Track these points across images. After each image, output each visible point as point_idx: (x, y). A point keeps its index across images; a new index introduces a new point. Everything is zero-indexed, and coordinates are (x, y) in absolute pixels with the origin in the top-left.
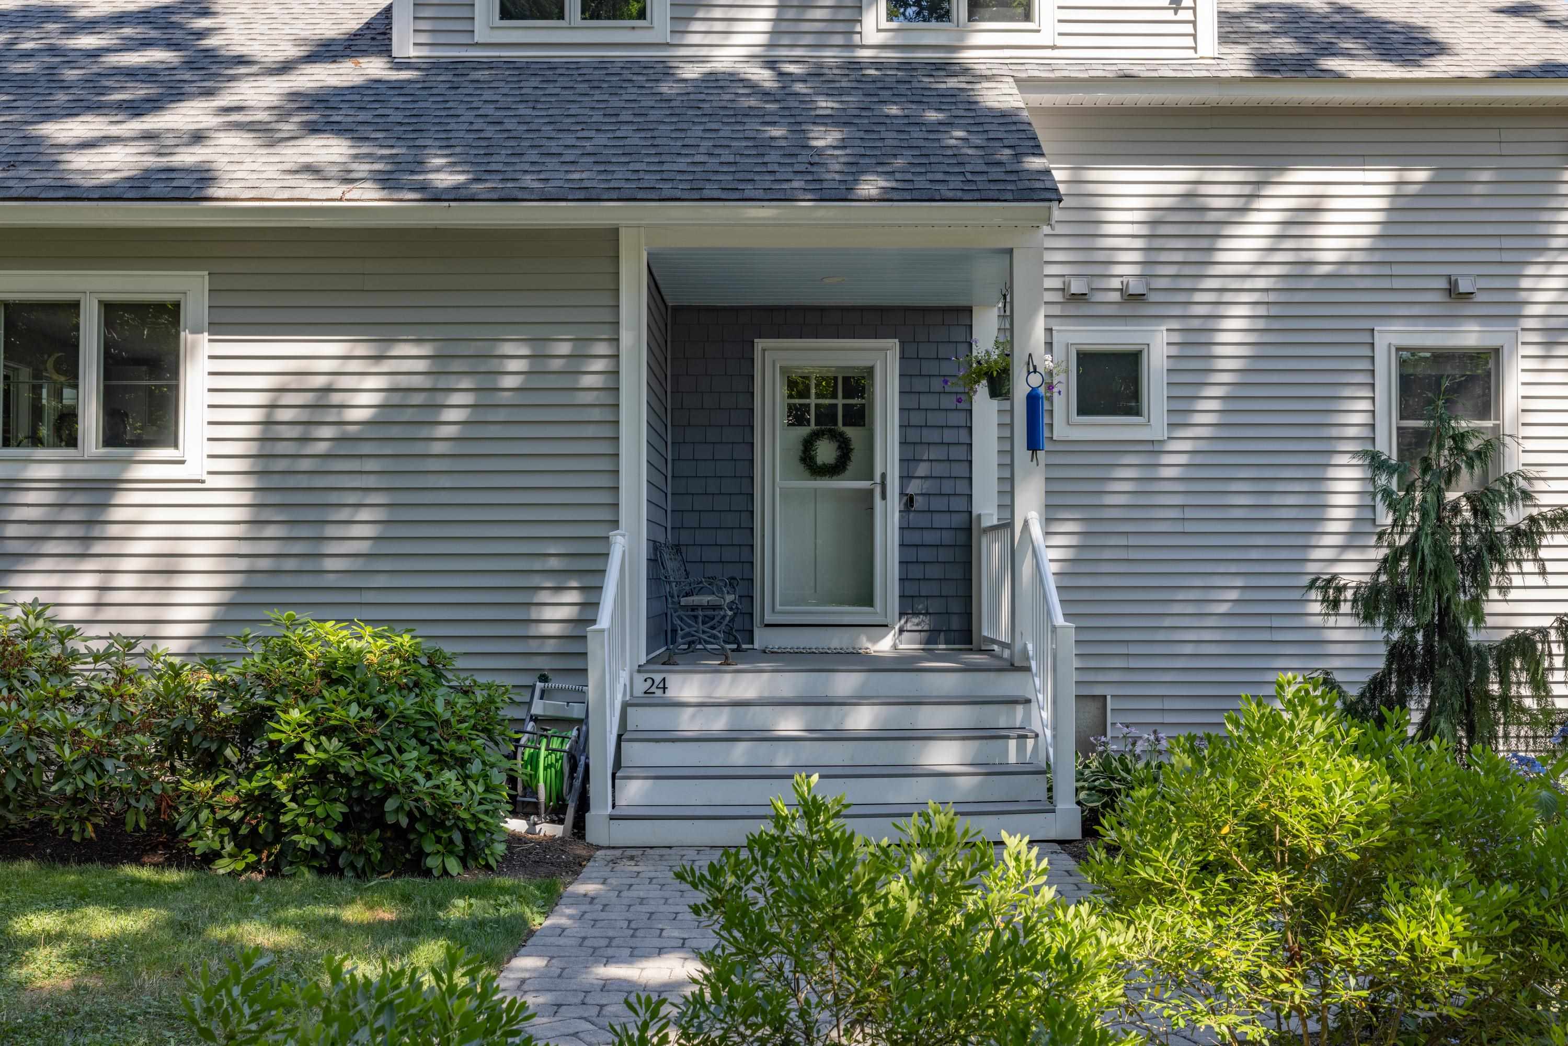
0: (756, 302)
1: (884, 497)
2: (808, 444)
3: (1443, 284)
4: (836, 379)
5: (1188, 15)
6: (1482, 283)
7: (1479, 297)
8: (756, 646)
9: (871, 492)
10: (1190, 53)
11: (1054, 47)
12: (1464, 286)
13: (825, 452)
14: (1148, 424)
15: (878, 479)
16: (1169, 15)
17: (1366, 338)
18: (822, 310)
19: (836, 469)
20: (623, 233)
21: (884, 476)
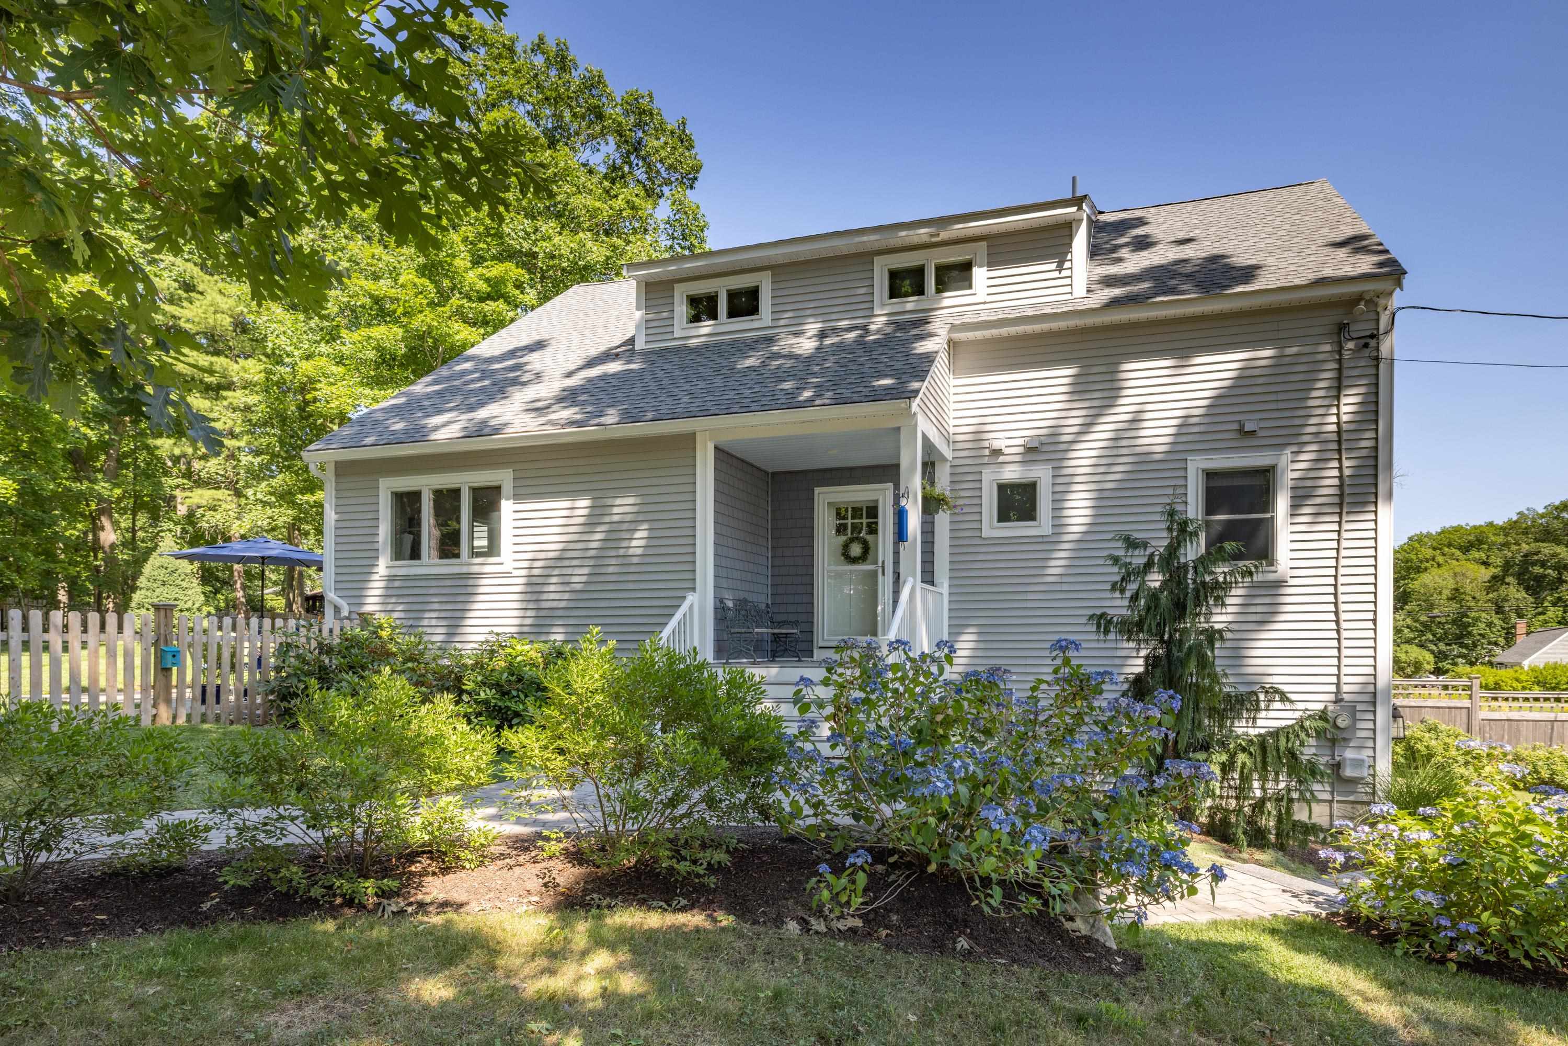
0: (816, 467)
1: (883, 574)
2: (846, 546)
3: (1235, 426)
4: (861, 509)
5: (1067, 273)
6: (1263, 424)
7: (1261, 433)
8: (815, 659)
9: (876, 572)
10: (1069, 297)
11: (985, 303)
12: (1248, 427)
13: (856, 550)
14: (1040, 526)
15: (880, 564)
16: (1056, 274)
17: (1182, 465)
18: (851, 469)
19: (863, 557)
20: (698, 435)
21: (883, 562)
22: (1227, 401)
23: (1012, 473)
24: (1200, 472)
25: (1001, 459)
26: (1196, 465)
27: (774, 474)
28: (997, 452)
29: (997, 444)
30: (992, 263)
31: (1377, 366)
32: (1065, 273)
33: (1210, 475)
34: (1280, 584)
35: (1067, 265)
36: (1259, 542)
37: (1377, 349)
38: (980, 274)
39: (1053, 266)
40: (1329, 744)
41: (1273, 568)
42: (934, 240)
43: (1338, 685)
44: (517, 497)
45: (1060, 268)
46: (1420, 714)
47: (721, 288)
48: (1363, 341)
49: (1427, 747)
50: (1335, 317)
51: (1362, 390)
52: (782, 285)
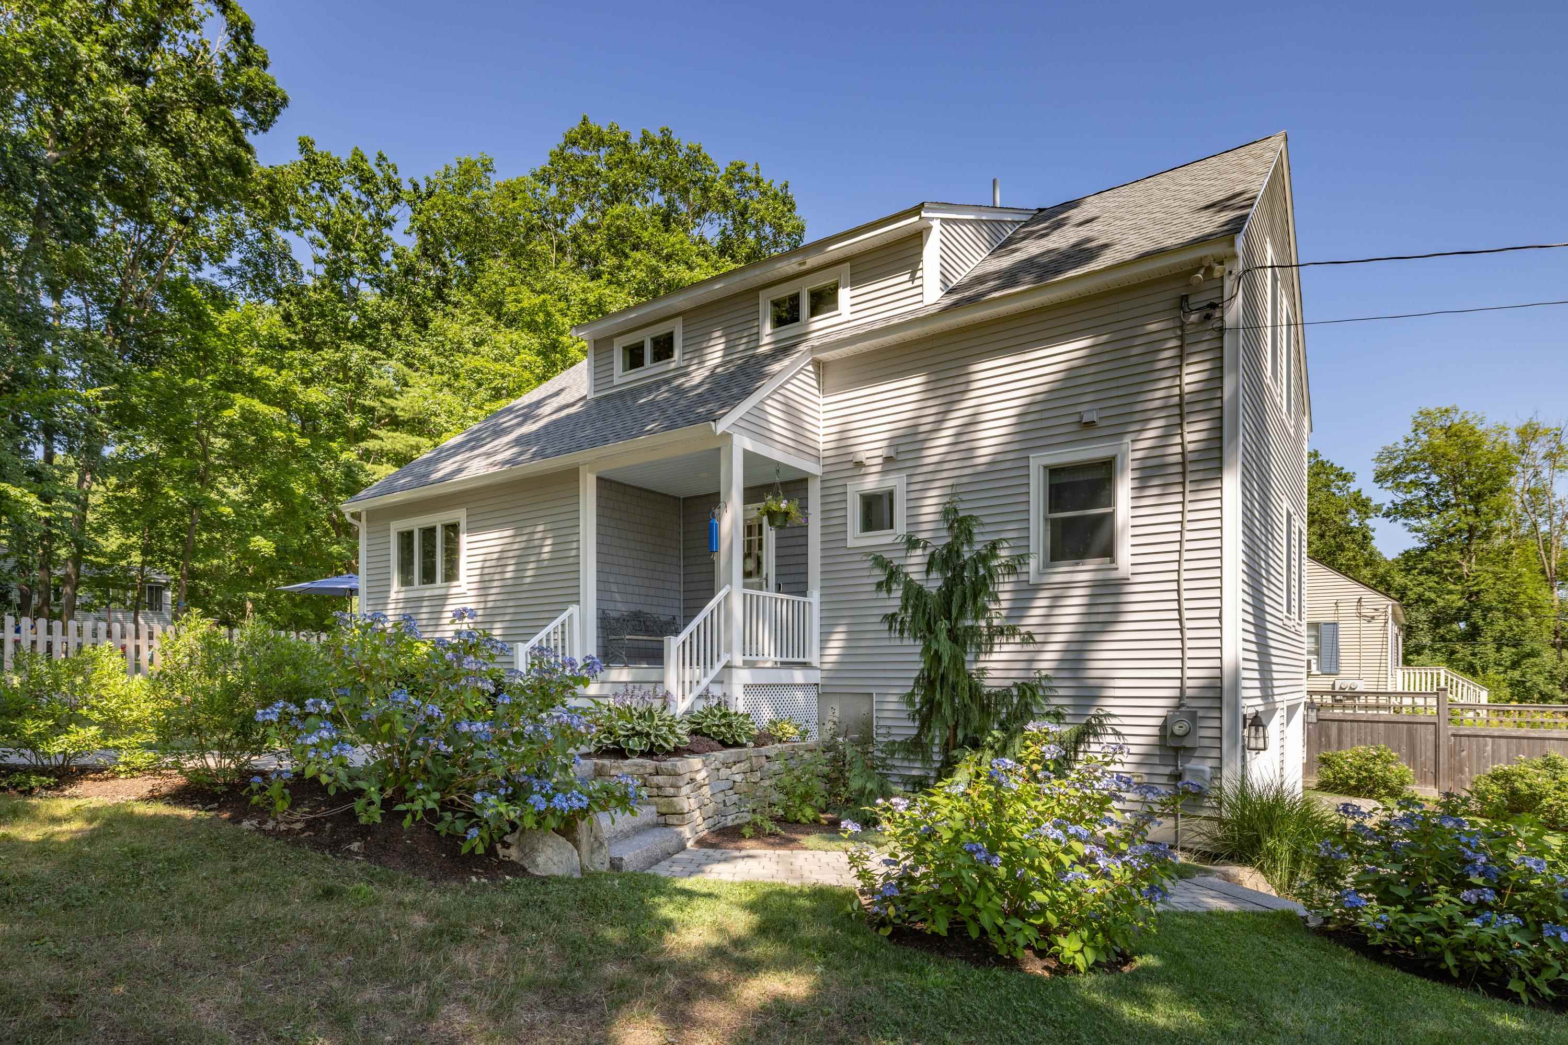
5: (919, 282)
6: (1098, 415)
7: (1099, 424)
10: (920, 305)
11: (847, 322)
12: (1088, 418)
14: (894, 534)
16: (909, 285)
17: (1025, 464)
22: (1063, 394)
23: (871, 483)
24: (1042, 469)
25: (863, 471)
26: (1038, 462)
27: (685, 499)
28: (859, 464)
29: (862, 457)
30: (855, 282)
31: (1221, 338)
32: (917, 282)
33: (1053, 471)
34: (1123, 582)
35: (919, 274)
36: (1100, 540)
37: (1222, 319)
38: (844, 295)
39: (907, 277)
40: (1172, 753)
41: (1114, 566)
42: (804, 267)
43: (1181, 688)
44: (471, 530)
45: (913, 279)
46: (1543, 747)
47: (646, 337)
48: (1204, 313)
49: (1530, 786)
50: (1177, 290)
51: (1207, 366)
52: (691, 328)
